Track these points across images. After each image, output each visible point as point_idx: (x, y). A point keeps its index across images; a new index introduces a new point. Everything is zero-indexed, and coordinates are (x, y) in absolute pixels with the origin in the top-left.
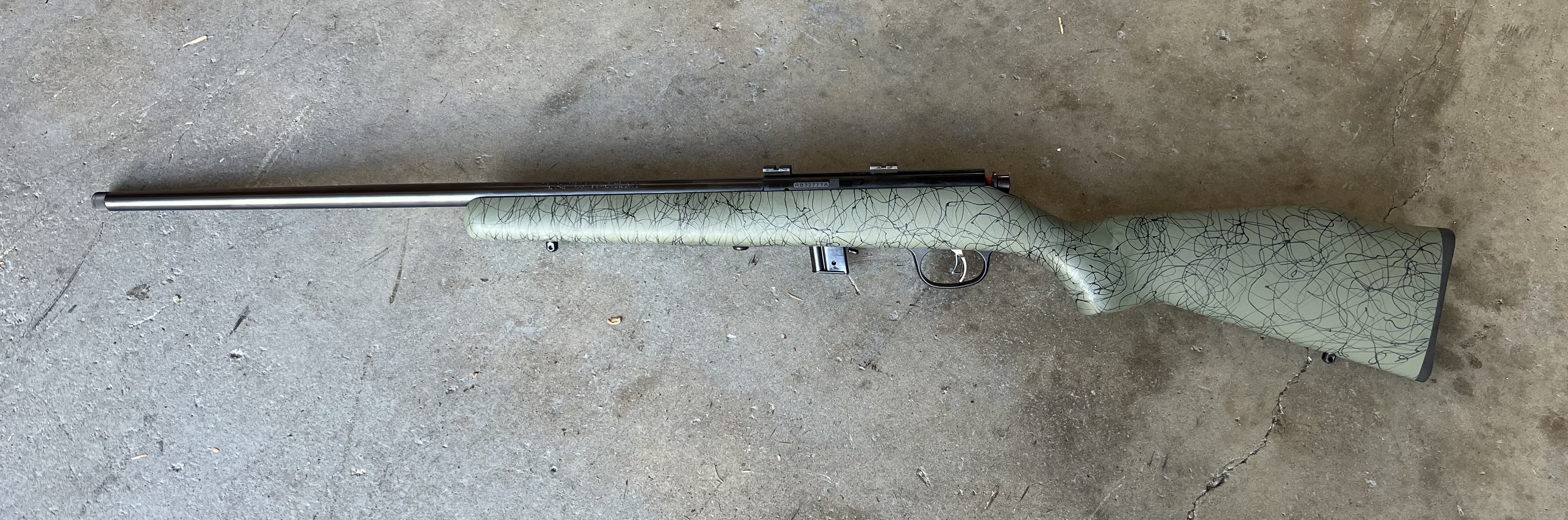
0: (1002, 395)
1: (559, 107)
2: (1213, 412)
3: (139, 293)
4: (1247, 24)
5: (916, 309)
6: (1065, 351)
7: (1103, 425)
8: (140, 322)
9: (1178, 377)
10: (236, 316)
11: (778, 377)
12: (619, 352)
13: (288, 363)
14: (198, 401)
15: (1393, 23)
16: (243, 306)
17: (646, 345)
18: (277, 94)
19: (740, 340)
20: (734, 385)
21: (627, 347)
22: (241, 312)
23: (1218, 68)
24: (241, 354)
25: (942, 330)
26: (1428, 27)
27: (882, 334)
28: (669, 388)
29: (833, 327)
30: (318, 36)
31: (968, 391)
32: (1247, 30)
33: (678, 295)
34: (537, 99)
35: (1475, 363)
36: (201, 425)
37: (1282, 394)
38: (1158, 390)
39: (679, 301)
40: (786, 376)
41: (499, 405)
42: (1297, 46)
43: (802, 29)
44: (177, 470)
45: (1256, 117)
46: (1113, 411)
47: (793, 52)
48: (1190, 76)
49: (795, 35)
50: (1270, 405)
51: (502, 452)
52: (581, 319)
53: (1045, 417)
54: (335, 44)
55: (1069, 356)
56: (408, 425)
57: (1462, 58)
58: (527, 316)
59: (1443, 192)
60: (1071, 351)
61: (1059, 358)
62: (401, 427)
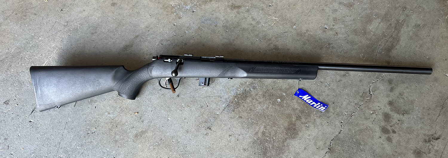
0: (247, 138)
1: (127, 49)
2: (310, 145)
3: (6, 103)
4: (334, 24)
5: (224, 111)
6: (267, 125)
7: (276, 148)
8: (6, 111)
9: (300, 134)
10: (32, 110)
11: (181, 132)
12: (136, 123)
13: (45, 124)
14: (19, 135)
15: (380, 23)
16: (34, 107)
17: (144, 121)
18: (49, 45)
19: (172, 120)
20: (168, 134)
21: (139, 122)
22: (33, 109)
23: (323, 37)
24: (32, 121)
25: (231, 118)
26: (391, 24)
27: (214, 119)
28: (149, 134)
29: (199, 116)
30: (62, 28)
31: (237, 136)
32: (333, 25)
33: (155, 106)
34: (121, 46)
35: (394, 132)
36: (19, 141)
37: (332, 140)
38: (294, 138)
39: (155, 108)
40: (184, 131)
41: (101, 138)
42: (349, 30)
43: (199, 25)
44: (12, 154)
45: (333, 53)
46: (279, 144)
47: (196, 32)
48: (314, 40)
49: (197, 27)
50: (328, 144)
51: (101, 152)
52: (126, 113)
53: (259, 145)
54: (66, 30)
55: (268, 127)
56: (76, 143)
57: (401, 34)
58: (111, 112)
59: (390, 77)
60: (269, 125)
61: (265, 127)
62: (73, 144)
